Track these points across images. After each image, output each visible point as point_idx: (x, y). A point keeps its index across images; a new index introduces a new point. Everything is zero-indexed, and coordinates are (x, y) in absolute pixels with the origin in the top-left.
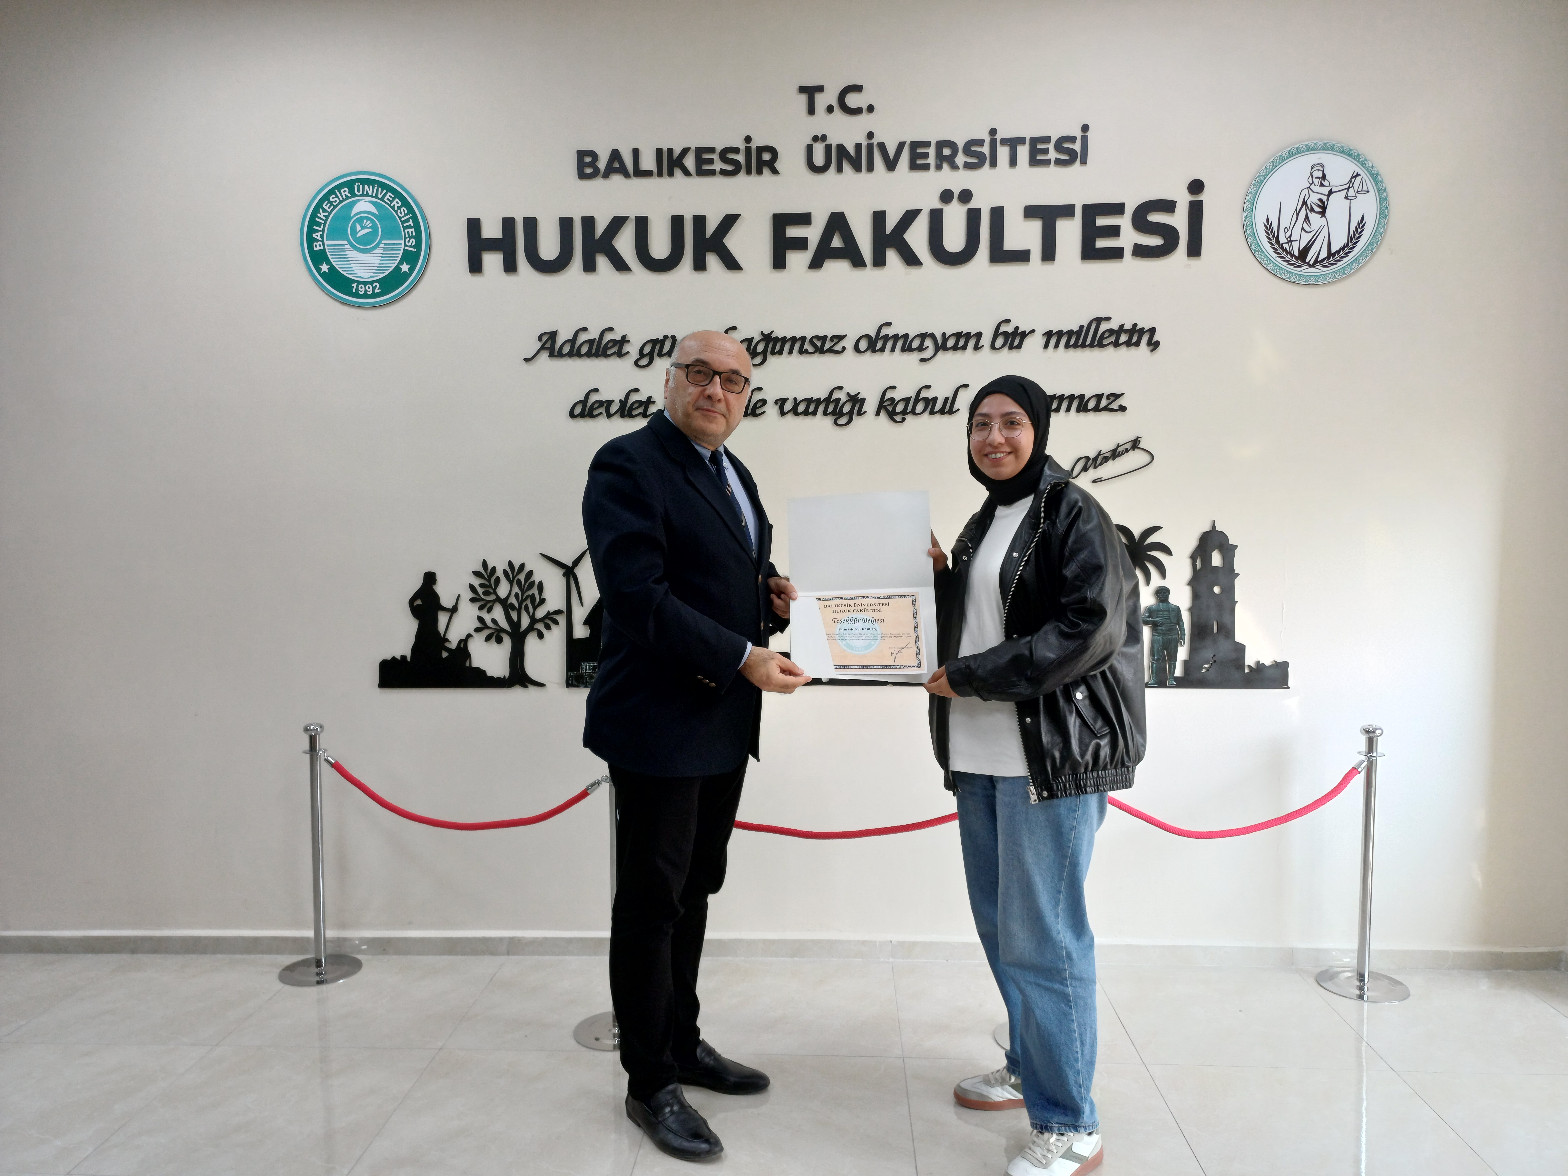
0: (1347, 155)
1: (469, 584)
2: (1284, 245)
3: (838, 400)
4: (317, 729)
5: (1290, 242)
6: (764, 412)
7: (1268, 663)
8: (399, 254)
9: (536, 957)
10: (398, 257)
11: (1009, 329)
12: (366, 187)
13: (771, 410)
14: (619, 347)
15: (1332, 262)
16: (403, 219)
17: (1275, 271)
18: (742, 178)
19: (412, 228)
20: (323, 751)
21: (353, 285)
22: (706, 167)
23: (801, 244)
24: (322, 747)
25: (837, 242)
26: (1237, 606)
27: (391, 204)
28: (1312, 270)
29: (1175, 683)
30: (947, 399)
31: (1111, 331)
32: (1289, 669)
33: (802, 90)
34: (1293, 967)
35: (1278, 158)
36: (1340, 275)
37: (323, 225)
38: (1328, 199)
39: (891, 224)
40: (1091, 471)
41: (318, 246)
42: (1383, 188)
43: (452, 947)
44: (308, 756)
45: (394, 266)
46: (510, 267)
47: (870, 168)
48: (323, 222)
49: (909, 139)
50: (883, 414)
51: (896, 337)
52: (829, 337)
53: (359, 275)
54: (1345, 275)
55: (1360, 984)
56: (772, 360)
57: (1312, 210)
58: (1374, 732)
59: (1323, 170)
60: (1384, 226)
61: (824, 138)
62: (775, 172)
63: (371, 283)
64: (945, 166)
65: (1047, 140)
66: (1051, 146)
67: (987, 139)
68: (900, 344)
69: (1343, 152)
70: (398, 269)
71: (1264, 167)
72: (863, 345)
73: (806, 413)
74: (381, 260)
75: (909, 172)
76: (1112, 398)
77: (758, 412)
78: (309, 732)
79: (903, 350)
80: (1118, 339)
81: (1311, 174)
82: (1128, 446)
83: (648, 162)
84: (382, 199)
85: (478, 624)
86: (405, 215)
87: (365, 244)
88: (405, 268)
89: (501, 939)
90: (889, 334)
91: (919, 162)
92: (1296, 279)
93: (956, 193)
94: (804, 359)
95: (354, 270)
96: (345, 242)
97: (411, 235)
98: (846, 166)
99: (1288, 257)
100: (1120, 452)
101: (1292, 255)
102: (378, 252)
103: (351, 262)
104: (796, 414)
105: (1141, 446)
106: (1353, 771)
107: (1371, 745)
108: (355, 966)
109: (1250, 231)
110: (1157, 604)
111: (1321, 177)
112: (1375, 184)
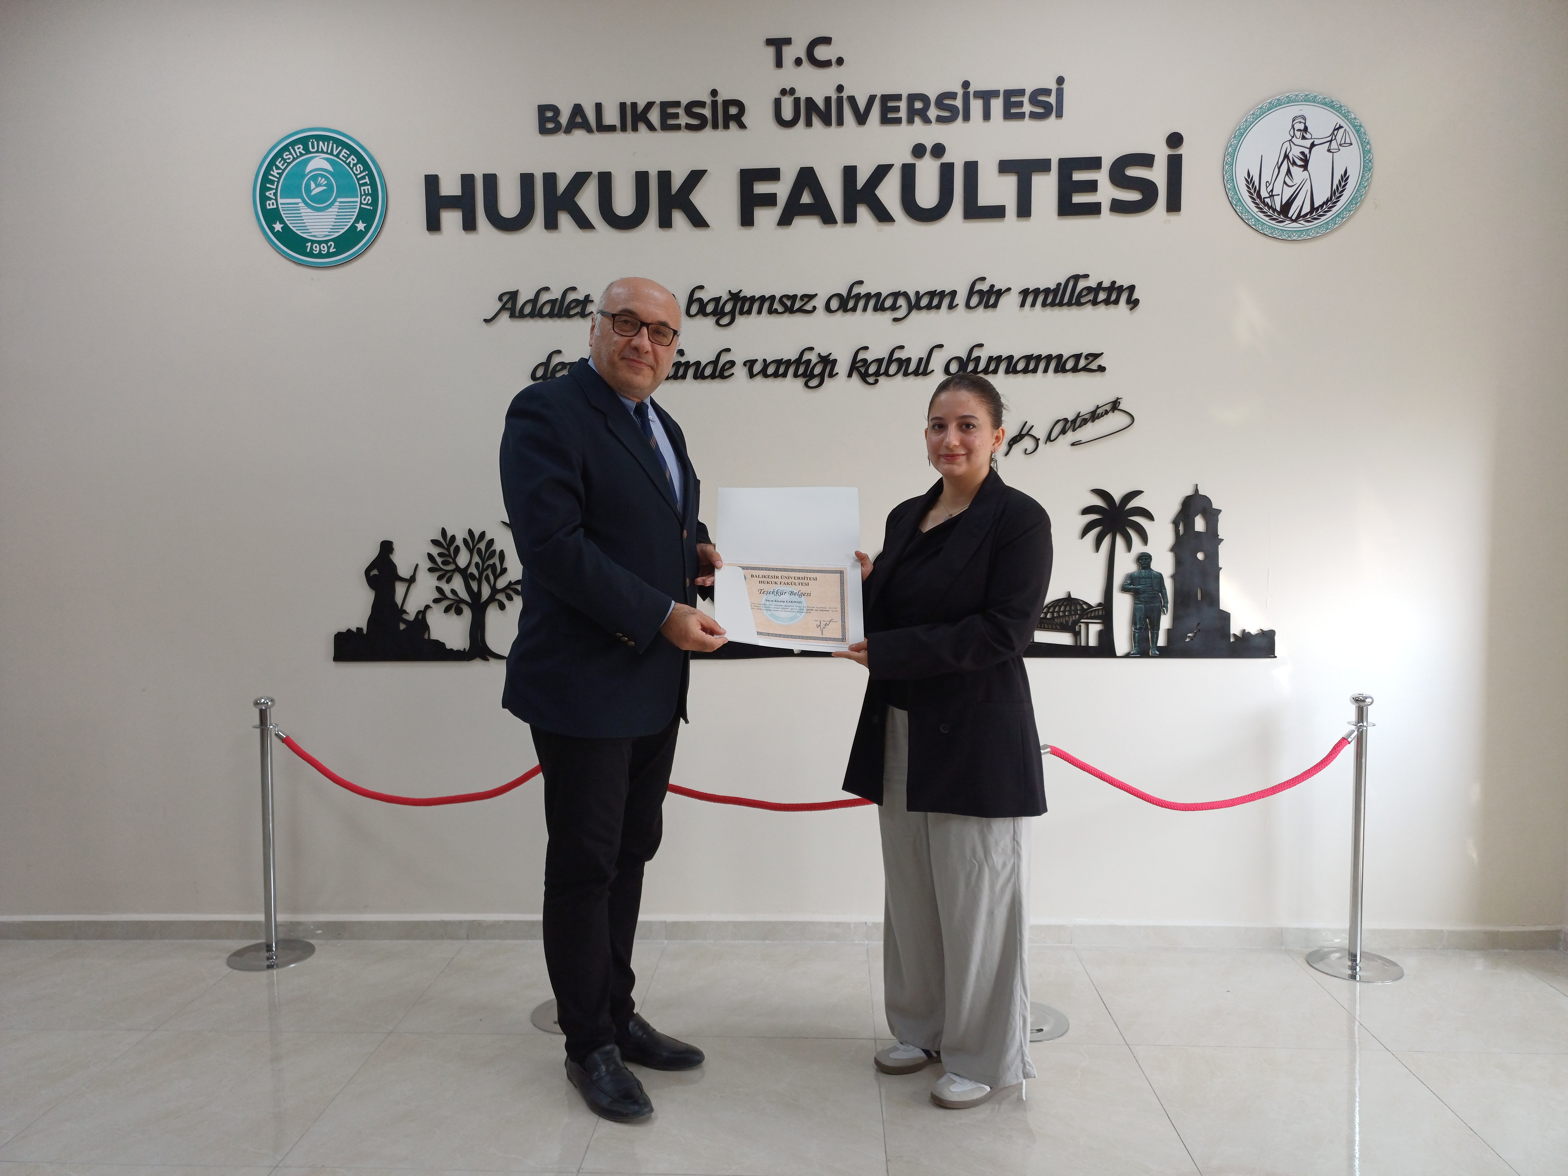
0: (1328, 107)
1: (428, 553)
2: (1265, 199)
3: (809, 361)
4: (267, 703)
5: (1272, 196)
6: (733, 374)
7: (1254, 631)
8: (355, 212)
9: (497, 941)
10: (353, 215)
11: (984, 287)
12: (321, 143)
13: (740, 372)
14: (581, 308)
15: (1316, 217)
16: (358, 177)
17: (1257, 226)
18: (708, 132)
19: (368, 185)
20: (273, 726)
21: (307, 245)
22: (671, 122)
23: (770, 200)
24: (272, 722)
25: (806, 198)
26: (1221, 572)
27: (346, 160)
28: (1295, 225)
29: (1158, 653)
30: (921, 359)
31: (1089, 289)
32: (1276, 638)
33: (770, 42)
34: (1283, 948)
35: (1259, 111)
36: (1324, 229)
37: (276, 183)
38: (1310, 152)
39: (862, 179)
40: (1070, 433)
41: (271, 204)
42: (1366, 141)
43: (410, 931)
45: (350, 224)
46: (469, 225)
47: (840, 122)
48: (277, 180)
49: (879, 92)
50: (855, 375)
51: (868, 296)
52: (799, 296)
53: (313, 234)
54: (1329, 229)
55: (1352, 963)
56: (740, 320)
57: (1294, 163)
58: (1364, 701)
59: (1304, 122)
60: (1368, 180)
61: (792, 91)
62: (742, 126)
63: (326, 242)
64: (917, 120)
65: (1021, 92)
66: (1026, 99)
67: (960, 92)
68: (872, 303)
69: (1325, 104)
70: (353, 227)
71: (1244, 120)
72: (834, 304)
73: (776, 375)
74: (336, 219)
75: (880, 126)
76: (1091, 358)
77: (726, 374)
78: (260, 706)
79: (875, 309)
80: (1096, 297)
81: (1293, 126)
82: (1108, 408)
83: (611, 117)
84: (337, 156)
85: (437, 595)
86: (361, 172)
87: (320, 202)
89: (461, 922)
90: (860, 293)
91: (890, 116)
92: (1278, 234)
93: (929, 147)
94: (774, 319)
95: (308, 229)
96: (299, 200)
97: (367, 192)
98: (816, 120)
99: (1270, 212)
100: (1099, 414)
101: (1274, 210)
102: (334, 210)
103: (305, 221)
104: (766, 376)
105: (1121, 407)
106: (1343, 742)
107: (1361, 713)
108: (308, 951)
109: (1231, 185)
110: (1138, 571)
111: (1302, 129)
112: (1359, 136)
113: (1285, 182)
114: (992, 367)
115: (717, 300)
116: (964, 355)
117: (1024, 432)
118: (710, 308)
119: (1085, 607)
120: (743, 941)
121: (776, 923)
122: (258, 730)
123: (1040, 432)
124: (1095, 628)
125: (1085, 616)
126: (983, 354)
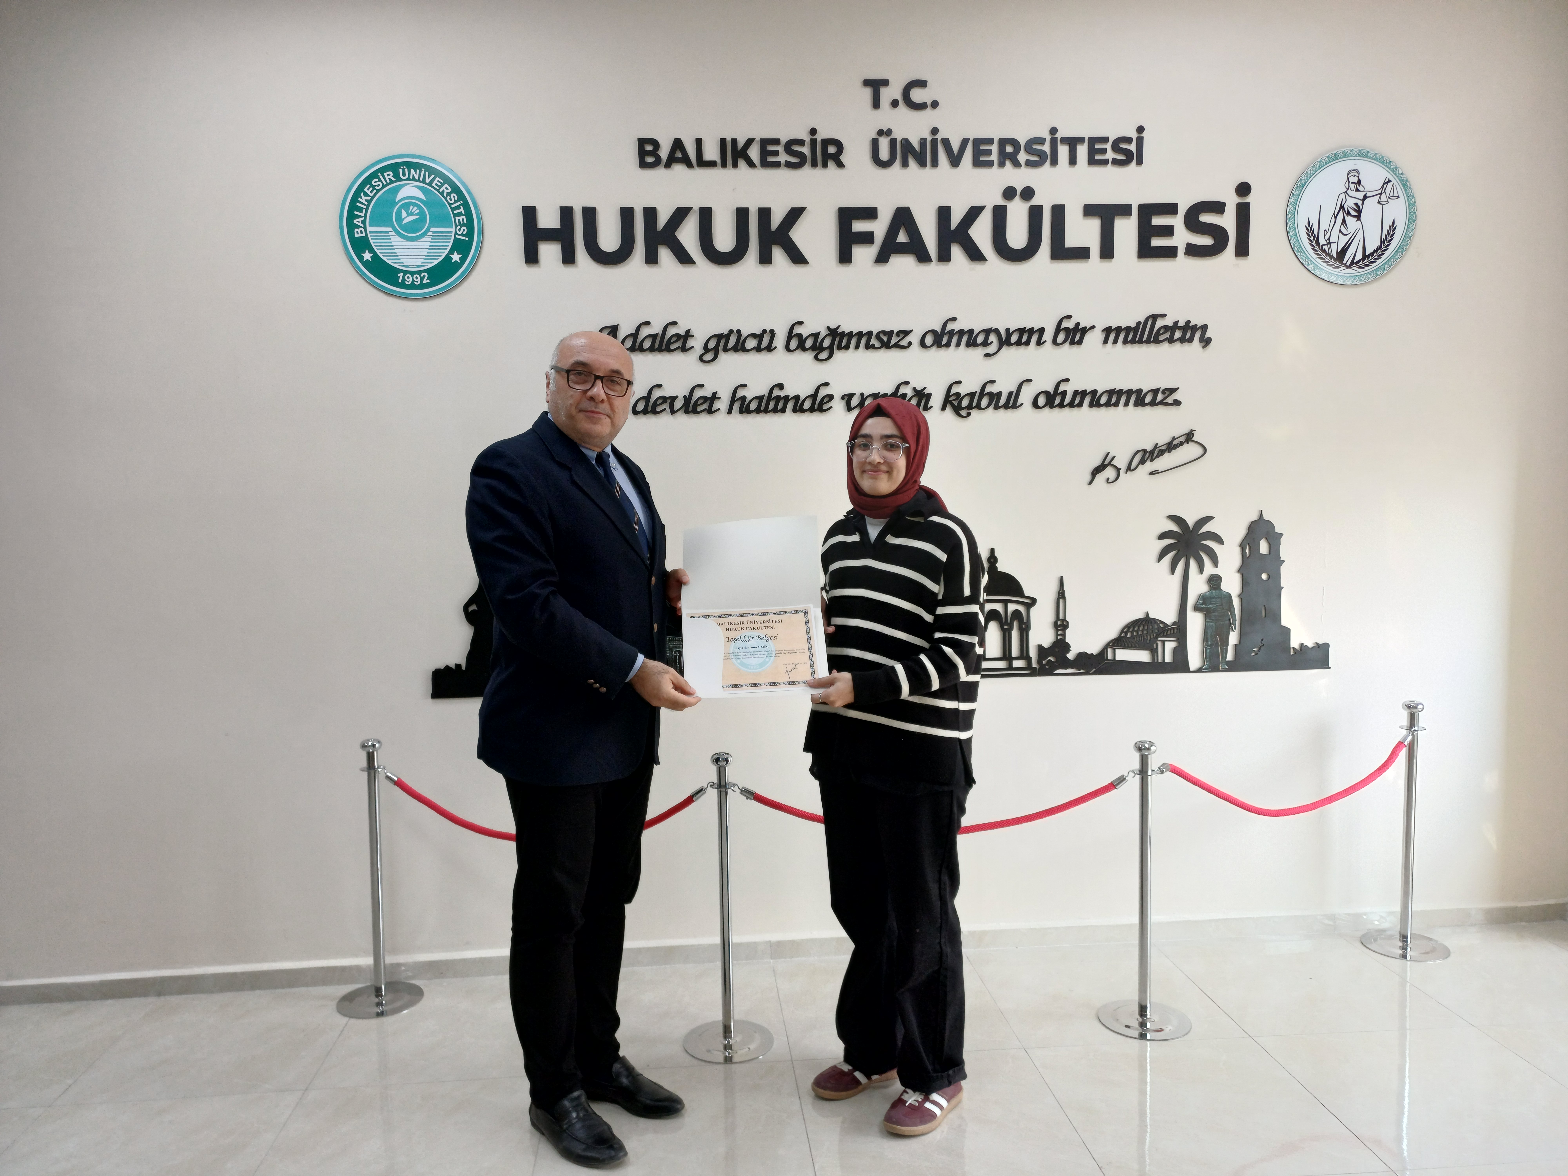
0: (1379, 162)
2: (1323, 247)
4: (375, 745)
5: (1329, 244)
6: (831, 407)
7: (1310, 644)
8: (449, 242)
10: (448, 246)
11: (1070, 324)
12: (412, 171)
13: (838, 405)
14: (682, 342)
15: (1367, 263)
16: (453, 206)
18: (807, 171)
19: (463, 215)
20: (382, 768)
21: (399, 275)
22: (771, 159)
23: (867, 238)
24: (380, 764)
25: (902, 237)
26: (1283, 591)
27: (440, 189)
28: (1349, 270)
29: (1227, 667)
30: (1010, 394)
31: (1166, 328)
32: (1331, 650)
33: (867, 83)
34: (1338, 933)
35: (1318, 164)
36: (1374, 275)
37: (364, 210)
38: (1363, 204)
39: (956, 219)
40: (1148, 463)
41: (359, 233)
42: (1412, 194)
44: (366, 774)
45: (444, 255)
46: (569, 258)
47: (935, 163)
48: (365, 207)
49: (973, 135)
50: (949, 409)
51: (961, 333)
52: (895, 332)
53: (405, 264)
54: (1378, 275)
55: (1403, 944)
56: (838, 355)
57: (1349, 214)
58: (1416, 708)
59: (1358, 175)
60: (1413, 229)
62: (840, 165)
63: (419, 273)
64: (1008, 163)
65: (1105, 140)
66: (1108, 146)
67: (1048, 138)
68: (965, 339)
69: (1376, 159)
70: (448, 258)
71: (1306, 172)
72: (929, 340)
74: (430, 249)
75: (973, 168)
76: (1168, 393)
77: (825, 407)
78: (367, 749)
79: (968, 345)
80: (1172, 335)
81: (1348, 179)
82: (1183, 439)
83: (711, 153)
84: (430, 184)
86: (455, 202)
87: (412, 231)
88: (456, 257)
90: (954, 330)
91: (983, 159)
93: (1019, 190)
94: (871, 353)
95: (399, 259)
96: (390, 229)
97: (462, 223)
98: (912, 162)
99: (1328, 258)
100: (1175, 445)
101: (1331, 257)
102: (427, 240)
103: (396, 250)
105: (1194, 439)
106: (1400, 745)
107: (1413, 719)
108: (417, 993)
109: (1293, 232)
110: (1209, 591)
111: (1356, 182)
112: (1405, 189)
113: (1340, 231)
114: (1077, 401)
115: (816, 335)
116: (1051, 390)
117: (1106, 462)
118: (809, 343)
119: (1161, 626)
123: (1121, 462)
124: (1170, 645)
125: (1162, 635)
126: (1069, 388)
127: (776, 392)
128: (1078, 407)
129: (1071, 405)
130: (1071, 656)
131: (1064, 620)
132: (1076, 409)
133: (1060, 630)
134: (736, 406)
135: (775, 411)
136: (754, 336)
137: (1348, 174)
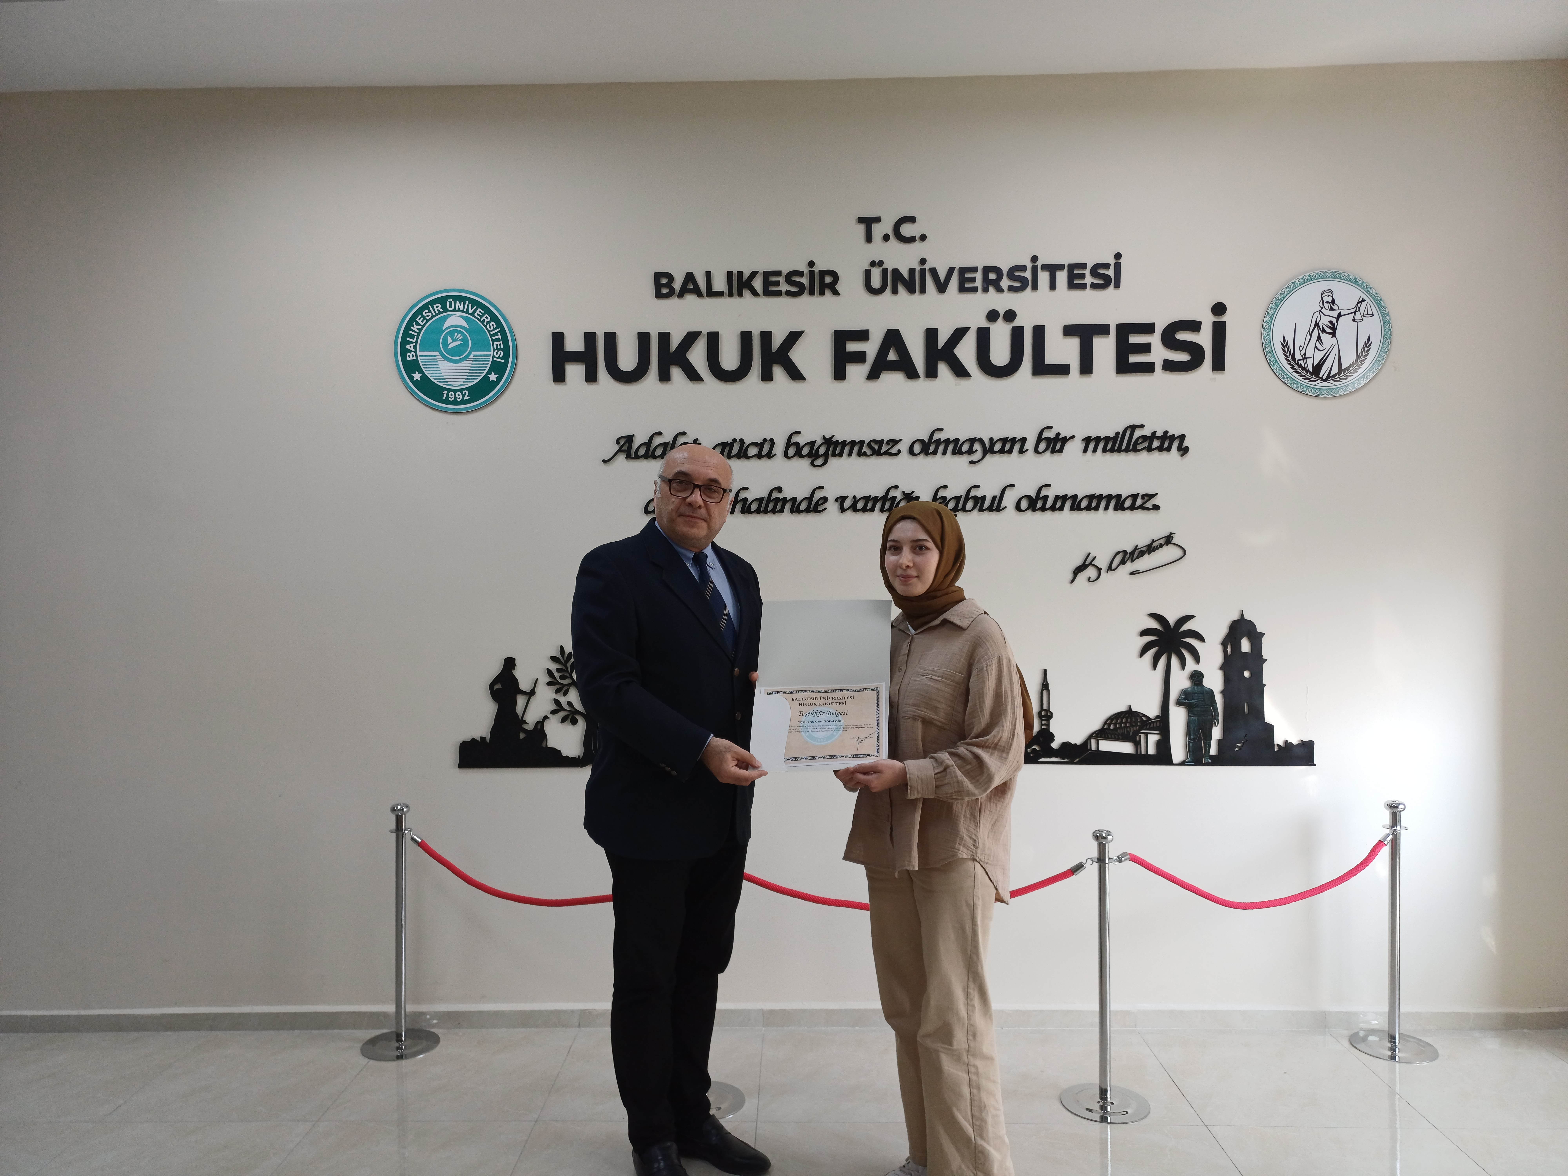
0: (1353, 283)
1: (547, 669)
2: (1299, 361)
3: (894, 498)
4: (403, 809)
5: (1305, 359)
6: (826, 508)
7: (1295, 741)
8: (488, 364)
10: (486, 367)
11: (1051, 434)
12: (458, 303)
13: (832, 507)
15: (1343, 377)
16: (491, 333)
18: (805, 298)
19: (500, 341)
20: (409, 831)
21: (443, 393)
22: (773, 289)
23: (860, 357)
24: (407, 827)
25: (892, 356)
26: (1265, 689)
27: (481, 318)
28: (1325, 384)
29: (1210, 761)
30: (994, 497)
31: (1144, 438)
32: (1315, 748)
33: (861, 220)
34: (1326, 1029)
35: (1292, 285)
36: (1351, 388)
37: (416, 337)
38: (1337, 322)
39: (942, 339)
40: (1129, 564)
41: (411, 356)
42: (1386, 313)
43: (526, 1020)
45: (483, 375)
46: (591, 377)
47: (923, 290)
48: (416, 334)
49: (958, 264)
51: (947, 442)
52: (886, 441)
53: (449, 383)
54: (1355, 388)
55: (1392, 1045)
56: (833, 462)
57: (1324, 331)
58: (1397, 807)
59: (1332, 295)
60: (1388, 345)
62: (836, 293)
63: (461, 390)
64: (991, 289)
65: (1084, 266)
66: (1087, 272)
67: (1029, 265)
68: (951, 447)
69: (1350, 280)
70: (486, 378)
71: (1280, 293)
72: (917, 448)
73: (864, 510)
74: (470, 370)
75: (958, 294)
76: (1146, 498)
77: (820, 508)
78: (396, 813)
79: (954, 453)
80: (1151, 444)
81: (1322, 299)
82: (1162, 541)
83: (720, 284)
84: (472, 314)
85: (554, 707)
86: (494, 329)
87: (456, 355)
88: (493, 377)
89: (573, 1012)
90: (940, 439)
91: (967, 285)
92: (1312, 392)
93: (1002, 313)
94: (862, 460)
95: (445, 379)
96: (437, 353)
97: (499, 347)
98: (902, 289)
99: (1303, 373)
100: (1154, 547)
101: (1307, 371)
102: (468, 362)
103: (442, 371)
104: (855, 510)
105: (1174, 541)
106: (1380, 844)
107: (1395, 819)
108: (433, 1040)
109: (1269, 348)
110: (1191, 687)
111: (1330, 301)
112: (1379, 308)
113: (1316, 347)
114: (1058, 505)
115: (812, 444)
116: (1033, 494)
117: (1088, 562)
118: (805, 451)
119: (1144, 719)
120: (834, 1028)
121: (865, 1010)
122: (395, 834)
123: (1102, 562)
124: (1153, 738)
125: (1145, 728)
126: (1051, 493)
127: (775, 495)
128: (1059, 510)
129: (1053, 508)
130: (1055, 745)
131: (1048, 710)
132: (1057, 512)
133: (1044, 720)
134: (738, 507)
135: (774, 511)
136: (755, 444)
137: (1322, 295)
